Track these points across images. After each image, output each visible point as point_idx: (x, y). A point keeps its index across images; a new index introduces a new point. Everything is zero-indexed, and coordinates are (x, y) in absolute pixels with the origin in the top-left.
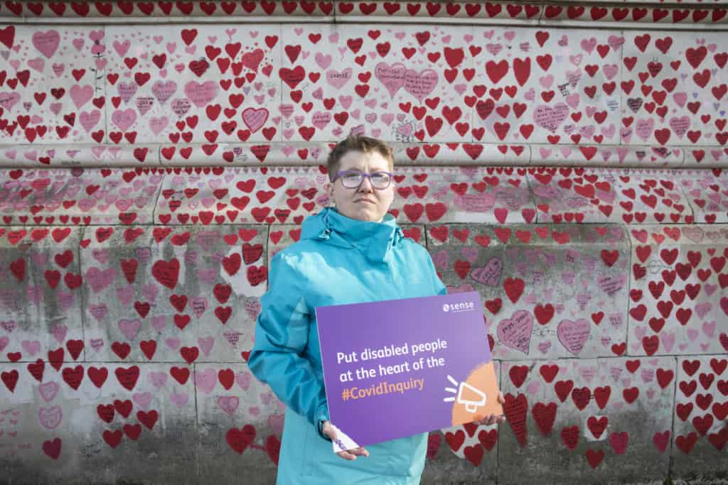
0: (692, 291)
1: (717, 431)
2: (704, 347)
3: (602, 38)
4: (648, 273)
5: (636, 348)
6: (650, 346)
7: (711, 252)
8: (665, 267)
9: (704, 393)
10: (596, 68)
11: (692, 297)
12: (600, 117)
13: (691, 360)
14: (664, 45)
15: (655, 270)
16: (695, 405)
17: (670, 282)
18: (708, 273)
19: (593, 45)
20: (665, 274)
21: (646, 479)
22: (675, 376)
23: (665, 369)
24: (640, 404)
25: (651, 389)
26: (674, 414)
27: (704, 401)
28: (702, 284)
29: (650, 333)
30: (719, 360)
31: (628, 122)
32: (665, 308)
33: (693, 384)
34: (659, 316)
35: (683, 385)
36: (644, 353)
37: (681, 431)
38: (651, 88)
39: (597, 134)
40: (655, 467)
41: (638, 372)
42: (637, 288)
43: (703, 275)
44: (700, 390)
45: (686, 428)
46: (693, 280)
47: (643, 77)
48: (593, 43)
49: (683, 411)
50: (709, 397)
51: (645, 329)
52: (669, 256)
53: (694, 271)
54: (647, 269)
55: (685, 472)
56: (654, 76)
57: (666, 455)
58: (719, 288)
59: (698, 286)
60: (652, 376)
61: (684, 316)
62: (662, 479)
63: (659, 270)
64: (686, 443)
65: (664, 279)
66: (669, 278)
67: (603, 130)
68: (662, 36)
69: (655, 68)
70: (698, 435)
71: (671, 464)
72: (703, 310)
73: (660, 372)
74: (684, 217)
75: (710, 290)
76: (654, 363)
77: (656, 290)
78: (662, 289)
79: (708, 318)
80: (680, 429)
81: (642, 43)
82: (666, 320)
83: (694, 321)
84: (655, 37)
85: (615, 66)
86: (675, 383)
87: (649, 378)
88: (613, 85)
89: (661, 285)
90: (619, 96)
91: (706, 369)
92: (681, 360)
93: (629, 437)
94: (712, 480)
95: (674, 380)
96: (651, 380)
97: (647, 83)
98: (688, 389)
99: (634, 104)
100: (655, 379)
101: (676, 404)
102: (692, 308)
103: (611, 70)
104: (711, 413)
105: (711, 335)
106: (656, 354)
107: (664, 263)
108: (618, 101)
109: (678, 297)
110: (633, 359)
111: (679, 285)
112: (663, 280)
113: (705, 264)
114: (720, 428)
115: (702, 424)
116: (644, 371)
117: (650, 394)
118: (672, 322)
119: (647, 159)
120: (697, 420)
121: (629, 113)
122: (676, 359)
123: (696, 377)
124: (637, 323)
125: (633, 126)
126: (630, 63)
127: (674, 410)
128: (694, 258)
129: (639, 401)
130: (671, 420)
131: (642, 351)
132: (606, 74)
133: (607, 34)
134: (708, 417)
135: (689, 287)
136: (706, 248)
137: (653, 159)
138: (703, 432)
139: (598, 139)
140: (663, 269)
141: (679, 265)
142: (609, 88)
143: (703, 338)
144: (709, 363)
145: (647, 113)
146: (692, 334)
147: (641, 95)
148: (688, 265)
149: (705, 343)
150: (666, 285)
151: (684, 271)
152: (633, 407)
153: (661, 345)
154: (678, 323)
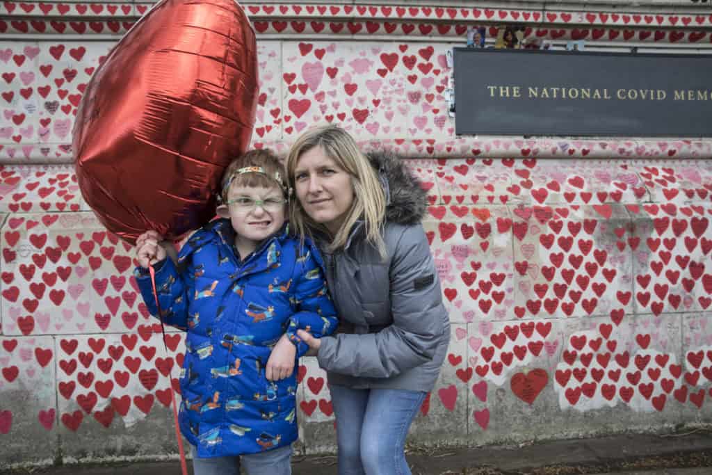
0: (64, 274)
1: (101, 409)
2: (80, 327)
3: (18, 49)
4: (18, 256)
5: (12, 327)
6: (26, 326)
7: (80, 236)
8: (34, 250)
9: (86, 371)
10: (13, 75)
11: (64, 279)
12: (19, 119)
13: (68, 339)
14: (78, 54)
15: (25, 254)
16: (77, 383)
17: (41, 265)
18: (78, 256)
19: (9, 55)
20: (35, 257)
21: (35, 457)
22: (54, 355)
23: (44, 348)
24: (21, 384)
25: (31, 367)
26: (57, 393)
27: (86, 380)
28: (73, 266)
29: (25, 313)
30: (97, 340)
31: (45, 123)
32: (38, 290)
33: (73, 363)
34: (32, 297)
35: (63, 363)
36: (20, 332)
37: (66, 409)
38: (66, 92)
39: (16, 134)
40: (43, 446)
41: (16, 351)
42: (8, 271)
43: (74, 258)
44: (80, 368)
45: (70, 406)
46: (63, 262)
47: (59, 82)
48: (9, 53)
49: (66, 389)
50: (90, 376)
51: (19, 309)
52: (38, 241)
53: (64, 254)
54: (17, 253)
55: (75, 450)
56: (69, 81)
57: (53, 433)
58: (90, 270)
59: (69, 269)
60: (30, 355)
61: (57, 297)
62: (52, 457)
63: (29, 253)
64: (72, 421)
65: (35, 262)
66: (39, 261)
67: (21, 130)
68: (76, 46)
69: (70, 75)
70: (84, 413)
71: (59, 442)
72: (76, 291)
73: (38, 351)
74: (69, 206)
75: (82, 272)
76: (32, 342)
77: (27, 272)
78: (34, 272)
79: (82, 299)
80: (65, 407)
81: (56, 52)
82: (40, 301)
83: (67, 301)
84: (69, 47)
85: (31, 73)
86: (55, 361)
87: (28, 357)
88: (30, 90)
89: (32, 268)
90: (36, 99)
91: (83, 347)
92: (59, 339)
93: (13, 415)
94: (103, 457)
95: (53, 359)
96: (29, 359)
97: (63, 87)
98: (68, 367)
99: (51, 107)
100: (34, 357)
101: (58, 383)
102: (65, 290)
103: (27, 77)
104: (94, 391)
105: (86, 315)
106: (32, 333)
107: (34, 248)
108: (36, 104)
109: (50, 279)
110: (10, 339)
111: (50, 267)
112: (33, 263)
113: (74, 248)
114: (105, 406)
115: (87, 402)
116: (22, 351)
117: (31, 372)
118: (45, 303)
119: (52, 155)
120: (80, 398)
121: (46, 115)
122: (54, 338)
123: (75, 356)
124: (12, 304)
125: (51, 126)
126: (46, 70)
127: (56, 389)
128: (64, 242)
129: (19, 380)
130: (54, 398)
131: (18, 331)
132: (23, 80)
133: (23, 45)
134: (92, 394)
135: (60, 270)
136: (75, 232)
137: (58, 155)
138: (89, 410)
139: (18, 139)
140: (32, 253)
141: (49, 249)
142: (26, 93)
143: (77, 317)
144: (87, 342)
145: (64, 114)
146: (68, 314)
147: (57, 98)
148: (57, 249)
149: (81, 323)
150: (37, 267)
151: (54, 255)
152: (14, 386)
153: (36, 324)
154: (52, 304)
